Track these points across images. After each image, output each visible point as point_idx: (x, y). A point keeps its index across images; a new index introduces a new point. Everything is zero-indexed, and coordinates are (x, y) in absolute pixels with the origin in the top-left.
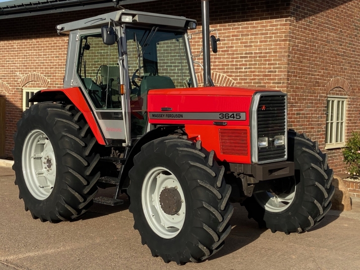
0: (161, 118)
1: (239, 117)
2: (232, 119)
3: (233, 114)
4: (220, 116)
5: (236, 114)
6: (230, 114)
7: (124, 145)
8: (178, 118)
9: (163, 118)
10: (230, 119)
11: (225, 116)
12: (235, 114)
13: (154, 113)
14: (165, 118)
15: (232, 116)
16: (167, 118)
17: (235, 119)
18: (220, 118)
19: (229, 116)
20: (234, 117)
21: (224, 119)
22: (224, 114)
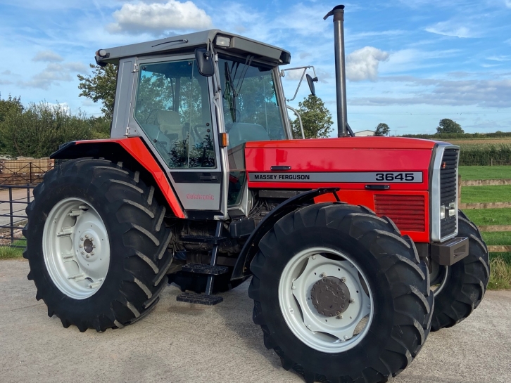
0: (270, 180)
1: (411, 178)
2: (399, 181)
3: (401, 175)
4: (378, 177)
5: (406, 174)
6: (395, 174)
7: (216, 217)
8: (301, 180)
9: (274, 180)
10: (395, 181)
11: (386, 177)
12: (404, 174)
13: (257, 174)
14: (277, 179)
15: (400, 177)
16: (281, 180)
17: (404, 181)
18: (377, 179)
19: (394, 176)
20: (402, 179)
21: (385, 181)
22: (385, 174)
